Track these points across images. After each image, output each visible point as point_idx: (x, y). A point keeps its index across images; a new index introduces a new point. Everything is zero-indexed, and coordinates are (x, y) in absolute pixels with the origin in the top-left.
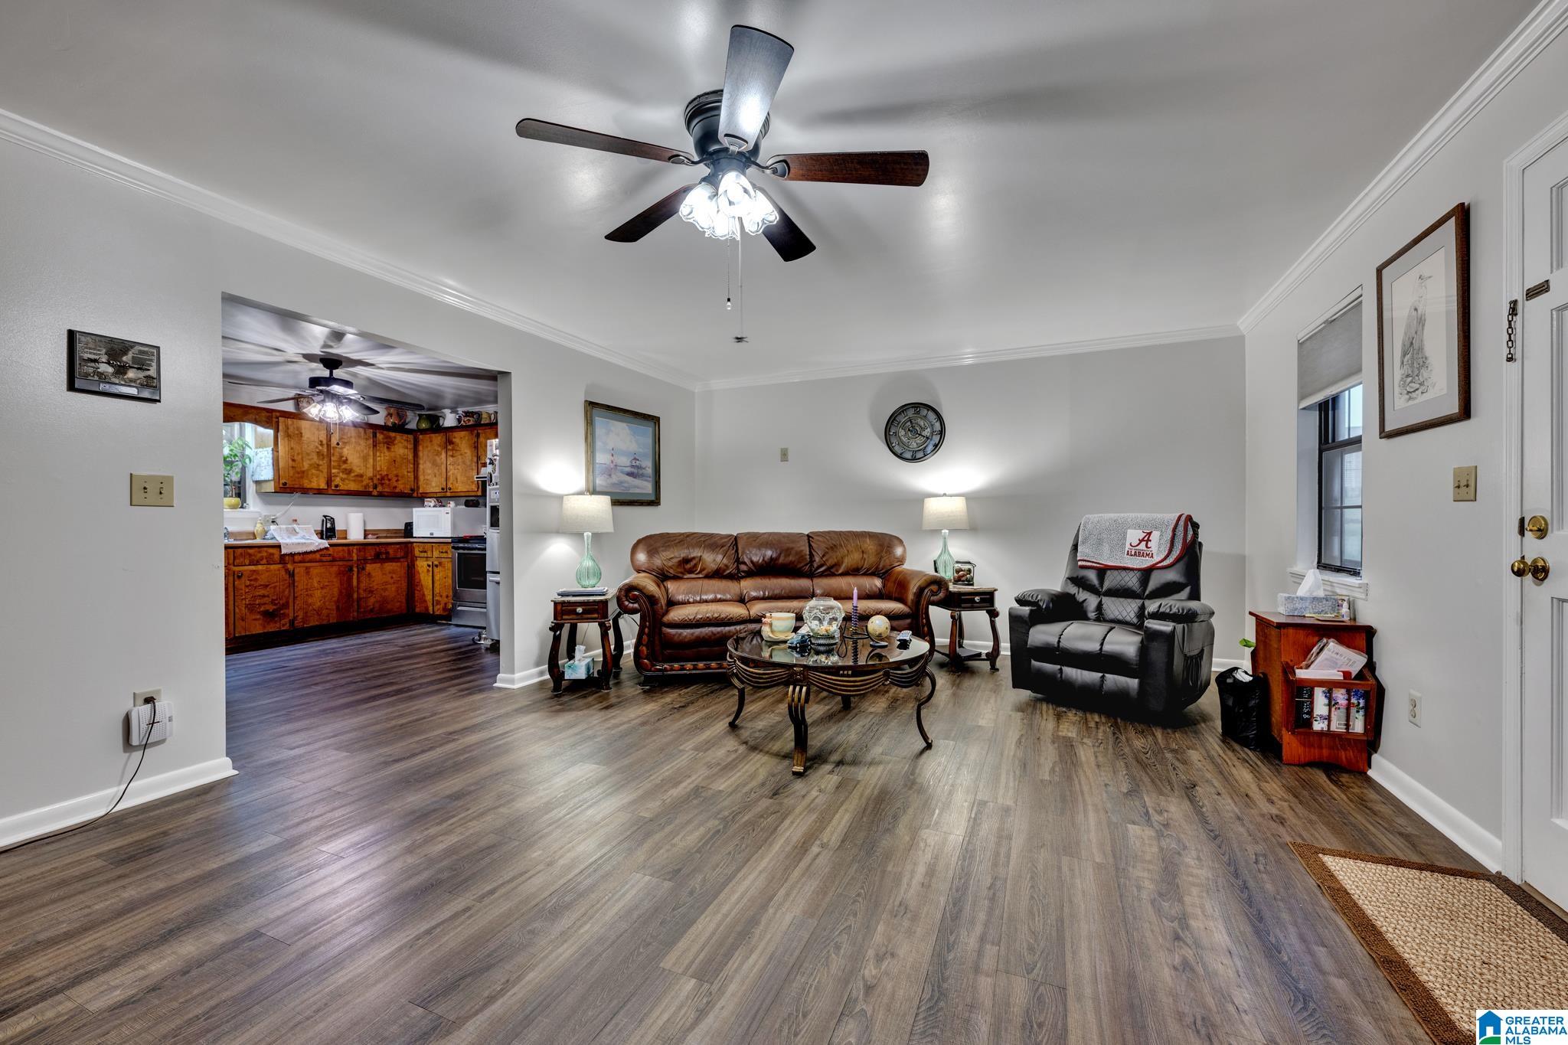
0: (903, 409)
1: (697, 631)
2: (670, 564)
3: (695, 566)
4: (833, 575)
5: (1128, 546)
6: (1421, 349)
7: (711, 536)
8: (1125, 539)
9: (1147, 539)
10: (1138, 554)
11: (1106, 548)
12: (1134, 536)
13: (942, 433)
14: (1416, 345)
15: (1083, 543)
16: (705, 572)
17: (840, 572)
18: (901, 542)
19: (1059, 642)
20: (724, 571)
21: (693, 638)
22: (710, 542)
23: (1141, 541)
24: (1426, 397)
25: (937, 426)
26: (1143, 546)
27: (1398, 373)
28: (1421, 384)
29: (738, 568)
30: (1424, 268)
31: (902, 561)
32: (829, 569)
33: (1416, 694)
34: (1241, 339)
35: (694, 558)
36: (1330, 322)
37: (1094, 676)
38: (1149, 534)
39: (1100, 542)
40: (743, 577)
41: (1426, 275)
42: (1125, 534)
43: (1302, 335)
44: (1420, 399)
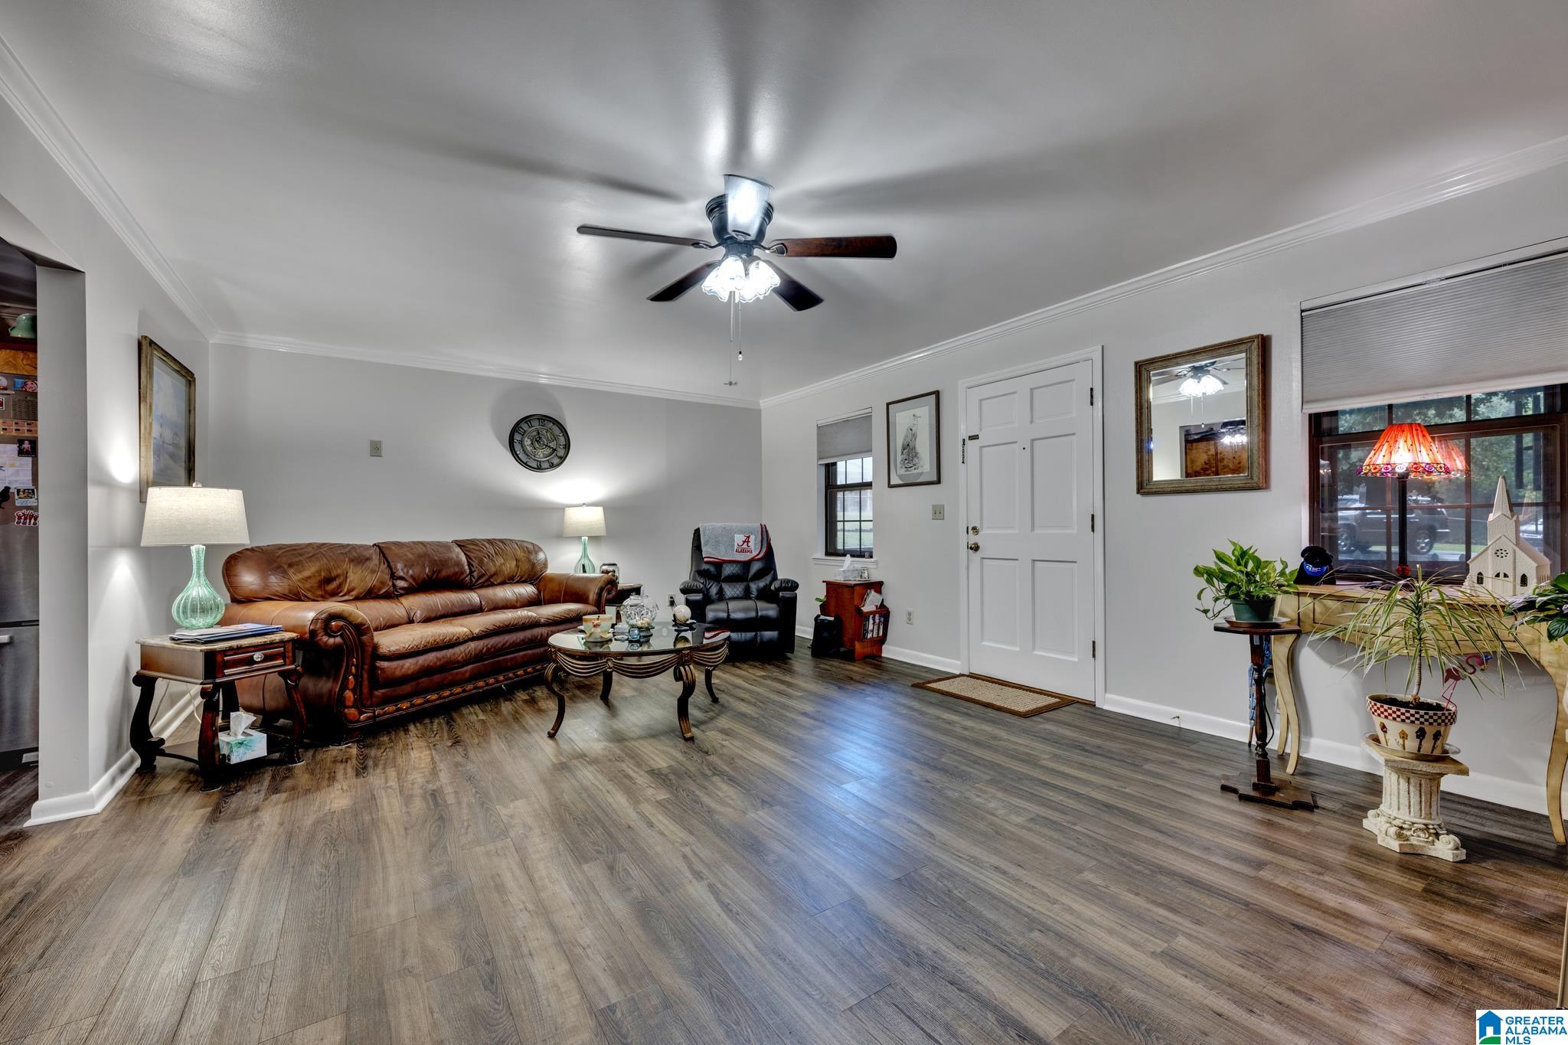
0: (527, 419)
1: (422, 660)
2: (308, 585)
3: (340, 586)
4: (492, 585)
5: (736, 546)
6: (914, 448)
7: (354, 547)
8: (733, 540)
9: (747, 541)
10: (743, 551)
11: (722, 549)
12: (739, 539)
13: (567, 447)
14: (911, 447)
15: (706, 545)
16: (354, 593)
17: (499, 581)
18: (541, 550)
19: (729, 615)
20: (380, 589)
21: (417, 668)
22: (356, 556)
23: (744, 542)
24: (916, 471)
25: (562, 440)
26: (745, 546)
27: (899, 458)
28: (915, 465)
29: (394, 586)
30: (918, 412)
31: (545, 565)
32: (488, 580)
33: (910, 609)
34: (759, 412)
35: (338, 576)
36: (846, 421)
37: (749, 635)
38: (749, 537)
39: (718, 543)
40: (401, 595)
41: (917, 414)
42: (733, 537)
43: (821, 423)
44: (913, 471)
